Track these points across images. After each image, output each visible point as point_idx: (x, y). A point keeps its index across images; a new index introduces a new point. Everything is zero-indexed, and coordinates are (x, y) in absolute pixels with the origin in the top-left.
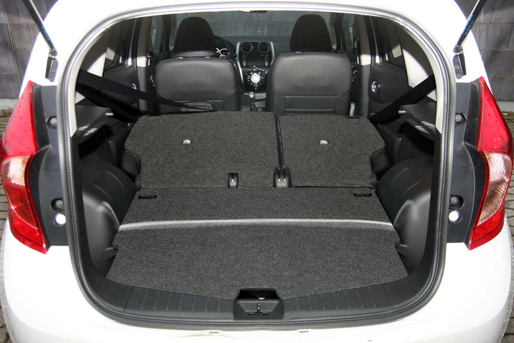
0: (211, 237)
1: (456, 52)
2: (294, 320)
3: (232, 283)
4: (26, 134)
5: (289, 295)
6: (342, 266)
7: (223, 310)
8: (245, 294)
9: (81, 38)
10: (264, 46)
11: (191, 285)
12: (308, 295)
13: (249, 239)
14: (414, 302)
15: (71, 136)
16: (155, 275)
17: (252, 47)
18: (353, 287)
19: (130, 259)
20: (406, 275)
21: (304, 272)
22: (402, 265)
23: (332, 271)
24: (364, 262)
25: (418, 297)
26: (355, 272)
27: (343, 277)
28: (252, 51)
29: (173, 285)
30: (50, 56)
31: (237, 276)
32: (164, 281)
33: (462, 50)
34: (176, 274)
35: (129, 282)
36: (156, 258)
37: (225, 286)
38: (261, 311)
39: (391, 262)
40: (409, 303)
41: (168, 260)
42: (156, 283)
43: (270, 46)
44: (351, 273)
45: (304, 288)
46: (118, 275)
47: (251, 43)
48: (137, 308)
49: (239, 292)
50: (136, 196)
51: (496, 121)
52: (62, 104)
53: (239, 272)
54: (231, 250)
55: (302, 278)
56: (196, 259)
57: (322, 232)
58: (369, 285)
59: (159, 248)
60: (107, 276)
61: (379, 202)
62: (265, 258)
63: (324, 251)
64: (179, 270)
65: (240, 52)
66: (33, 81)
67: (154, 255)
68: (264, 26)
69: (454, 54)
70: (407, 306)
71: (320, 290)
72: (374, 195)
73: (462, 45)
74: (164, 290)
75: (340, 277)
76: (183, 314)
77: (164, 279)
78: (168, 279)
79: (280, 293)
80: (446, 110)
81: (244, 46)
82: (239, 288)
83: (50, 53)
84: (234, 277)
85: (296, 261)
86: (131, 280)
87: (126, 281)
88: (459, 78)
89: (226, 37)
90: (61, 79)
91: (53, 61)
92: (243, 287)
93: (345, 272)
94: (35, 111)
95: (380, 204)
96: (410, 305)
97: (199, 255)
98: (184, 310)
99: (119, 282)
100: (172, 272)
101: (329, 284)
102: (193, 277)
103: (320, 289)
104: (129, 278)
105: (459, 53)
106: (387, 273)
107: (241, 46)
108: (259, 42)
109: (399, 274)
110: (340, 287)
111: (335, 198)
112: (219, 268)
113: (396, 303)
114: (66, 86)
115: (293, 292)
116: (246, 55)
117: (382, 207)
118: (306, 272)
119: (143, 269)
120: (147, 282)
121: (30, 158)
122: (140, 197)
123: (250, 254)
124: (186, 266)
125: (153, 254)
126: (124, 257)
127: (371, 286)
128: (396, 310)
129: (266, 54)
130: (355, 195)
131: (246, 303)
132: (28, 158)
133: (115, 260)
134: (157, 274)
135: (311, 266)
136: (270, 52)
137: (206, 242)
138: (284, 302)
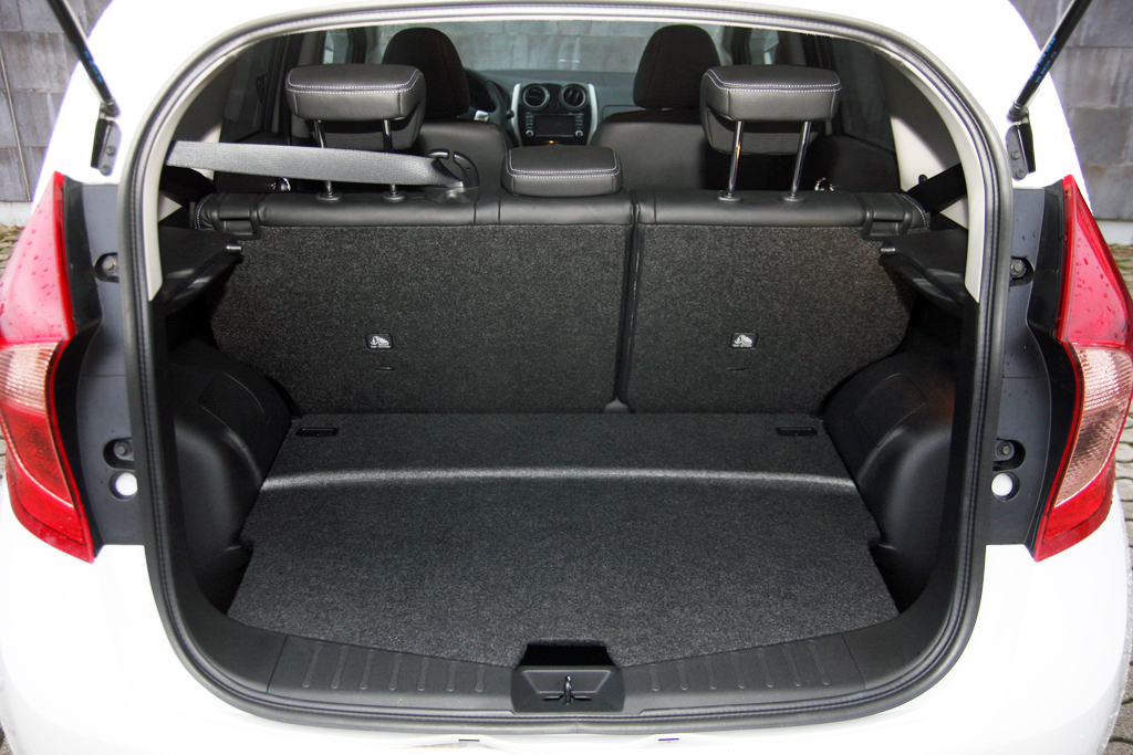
0: (461, 525)
1: (1014, 121)
2: (647, 714)
3: (508, 628)
4: (48, 294)
5: (635, 656)
6: (752, 591)
7: (490, 690)
8: (538, 654)
9: (173, 79)
10: (575, 92)
11: (417, 634)
12: (679, 656)
13: (544, 529)
14: (912, 675)
15: (151, 298)
16: (336, 609)
17: (547, 96)
18: (779, 640)
19: (281, 574)
20: (895, 612)
21: (668, 605)
22: (886, 591)
23: (730, 603)
24: (802, 584)
25: (922, 663)
26: (782, 605)
27: (756, 618)
28: (548, 105)
29: (376, 632)
30: (103, 116)
31: (520, 613)
32: (357, 623)
33: (1027, 115)
34: (383, 607)
35: (279, 625)
36: (339, 571)
37: (493, 635)
38: (573, 692)
39: (862, 584)
40: (901, 677)
41: (366, 577)
42: (339, 628)
43: (587, 92)
44: (773, 608)
45: (669, 642)
46: (254, 609)
47: (544, 85)
48: (296, 684)
49: (525, 649)
50: (291, 430)
51: (1102, 277)
52: (130, 226)
53: (525, 604)
54: (505, 554)
55: (665, 619)
56: (427, 575)
57: (708, 516)
58: (812, 636)
59: (345, 548)
60: (229, 612)
61: (833, 448)
62: (582, 572)
63: (713, 560)
64: (390, 599)
65: (521, 107)
66: (63, 172)
67: (334, 566)
68: (571, 48)
69: (1010, 125)
70: (898, 684)
71: (704, 645)
72: (821, 432)
73: (1027, 105)
74: (356, 642)
75: (748, 617)
76: (401, 700)
77: (356, 620)
78: (366, 619)
79: (616, 651)
80: (989, 251)
81: (530, 93)
82: (525, 642)
83: (102, 111)
84: (513, 616)
85: (650, 581)
86: (283, 621)
87: (272, 623)
88: (1018, 178)
89: (488, 71)
90: (127, 169)
91: (109, 127)
92: (534, 639)
93: (758, 606)
94: (69, 241)
95: (835, 453)
96: (903, 681)
97: (435, 565)
98: (401, 690)
99: (255, 624)
100: (376, 604)
101: (725, 632)
102: (422, 614)
103: (706, 645)
104: (280, 616)
105: (1020, 123)
106: (853, 608)
107: (522, 91)
108: (564, 83)
109: (878, 612)
110: (749, 639)
111: (735, 437)
112: (479, 595)
113: (872, 677)
114: (139, 185)
115: (646, 649)
116: (533, 112)
117: (839, 460)
118: (672, 605)
119: (310, 596)
120: (319, 625)
121: (58, 347)
122: (300, 433)
123: (547, 563)
124: (406, 589)
125: (332, 561)
126: (265, 567)
127: (816, 638)
128: (873, 693)
129: (578, 112)
130: (779, 432)
131: (540, 674)
132: (53, 349)
133: (246, 575)
134: (340, 607)
135: (685, 593)
136: (588, 108)
137: (449, 535)
138: (624, 672)
